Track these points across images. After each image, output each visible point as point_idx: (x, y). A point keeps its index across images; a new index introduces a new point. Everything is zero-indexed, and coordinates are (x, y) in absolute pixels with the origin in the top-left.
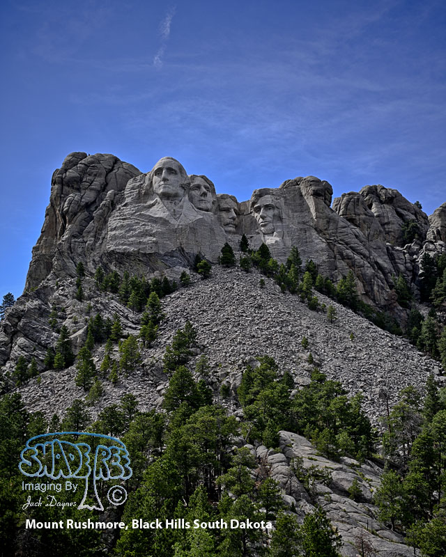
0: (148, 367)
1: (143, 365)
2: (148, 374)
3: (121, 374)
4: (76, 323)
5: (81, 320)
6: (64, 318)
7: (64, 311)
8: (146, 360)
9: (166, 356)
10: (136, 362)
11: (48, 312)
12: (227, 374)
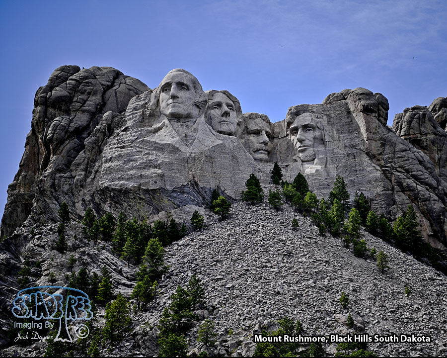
0: (139, 337)
1: (135, 334)
2: (139, 346)
3: (104, 347)
4: (53, 281)
5: (60, 277)
6: (38, 275)
7: (39, 266)
8: (138, 328)
9: (162, 322)
10: (126, 331)
11: (19, 268)
12: (239, 343)
